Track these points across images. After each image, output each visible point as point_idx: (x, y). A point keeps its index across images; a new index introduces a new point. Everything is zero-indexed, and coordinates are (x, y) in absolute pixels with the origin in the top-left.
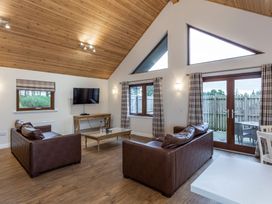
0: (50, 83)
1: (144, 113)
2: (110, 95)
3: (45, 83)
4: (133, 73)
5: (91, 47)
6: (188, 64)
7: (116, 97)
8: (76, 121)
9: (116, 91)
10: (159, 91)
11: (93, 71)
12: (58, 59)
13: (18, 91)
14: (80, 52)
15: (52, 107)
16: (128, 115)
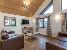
0: (15, 18)
1: (43, 27)
2: (32, 22)
3: (13, 18)
4: (40, 15)
5: (27, 6)
6: (61, 10)
7: (34, 22)
8: (22, 30)
9: (34, 21)
10: (50, 20)
11: (28, 15)
12: (17, 10)
13: (4, 20)
14: (24, 8)
15: (15, 25)
16: (38, 28)
